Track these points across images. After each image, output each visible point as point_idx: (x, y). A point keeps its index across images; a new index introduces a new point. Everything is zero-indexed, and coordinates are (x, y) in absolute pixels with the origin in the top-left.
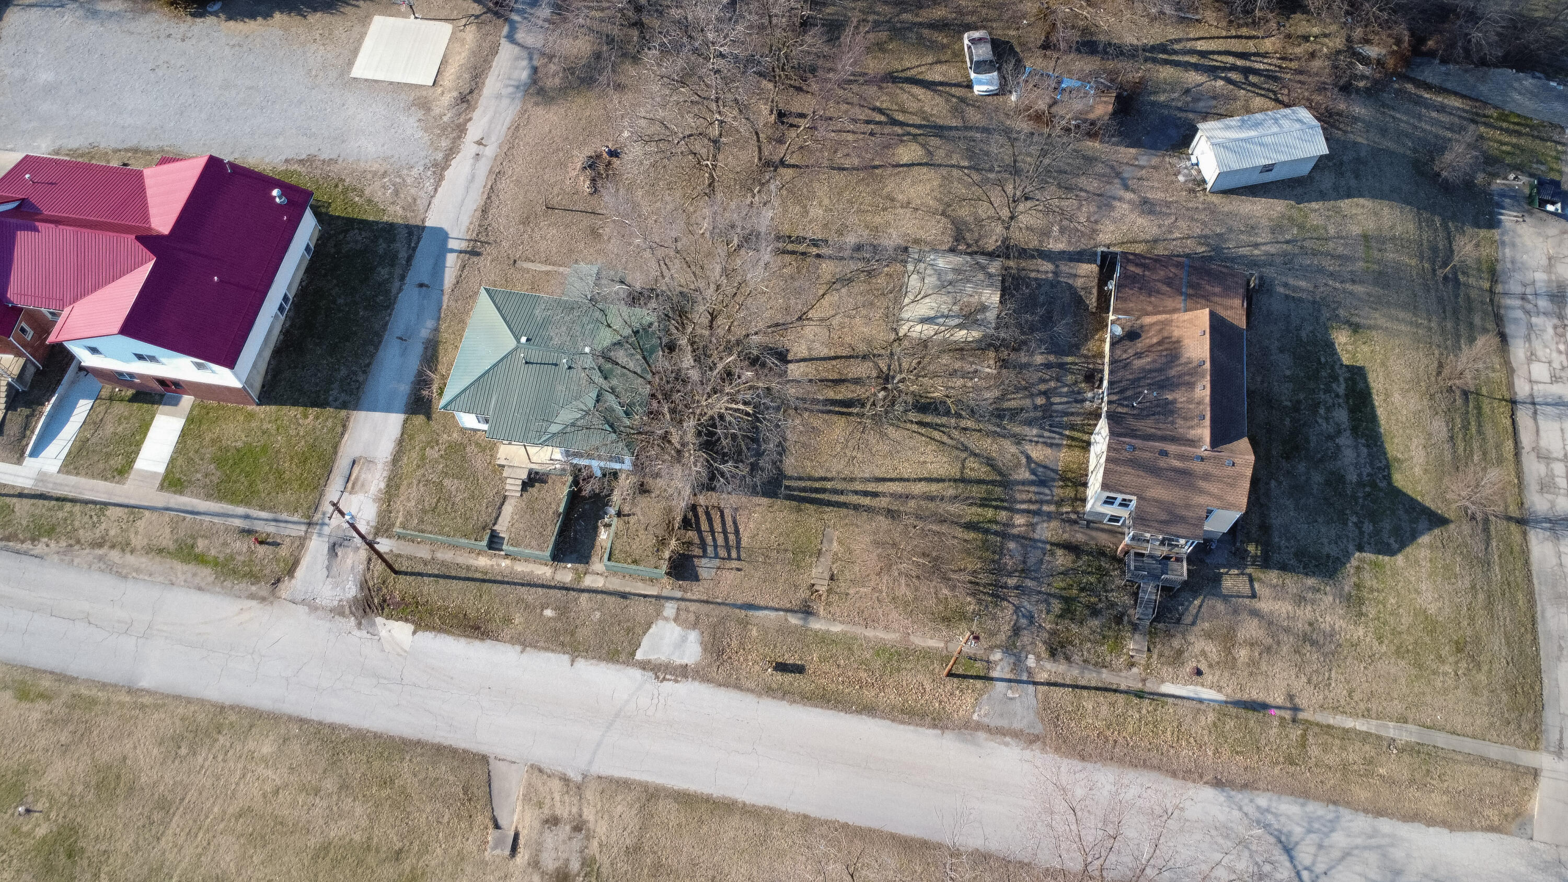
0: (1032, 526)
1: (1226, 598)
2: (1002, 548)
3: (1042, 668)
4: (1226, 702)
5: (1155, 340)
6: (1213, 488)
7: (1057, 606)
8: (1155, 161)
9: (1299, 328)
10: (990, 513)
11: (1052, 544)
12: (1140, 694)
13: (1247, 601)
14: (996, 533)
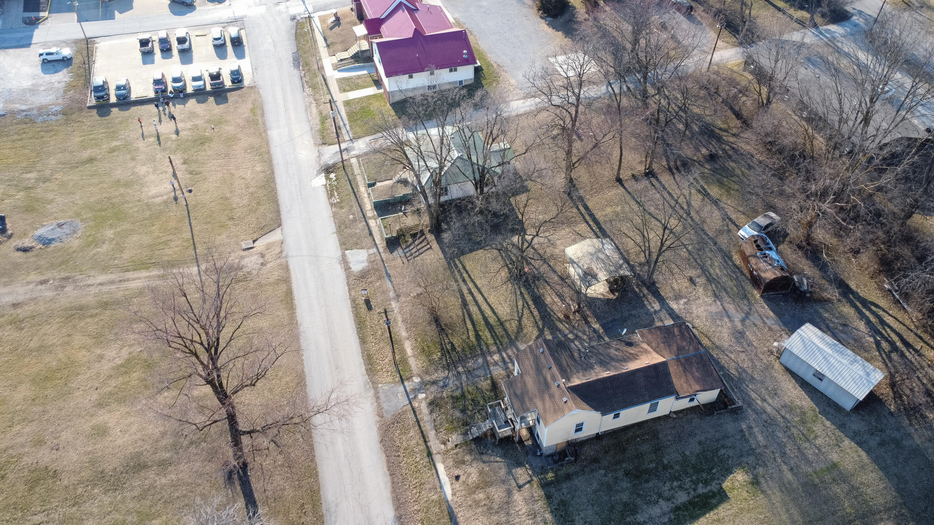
0: (496, 363)
1: (510, 472)
2: (476, 356)
3: (420, 402)
4: (447, 501)
5: (632, 352)
6: (548, 403)
7: (458, 393)
10: (490, 341)
11: (492, 377)
12: (430, 454)
13: (514, 484)
14: (481, 350)
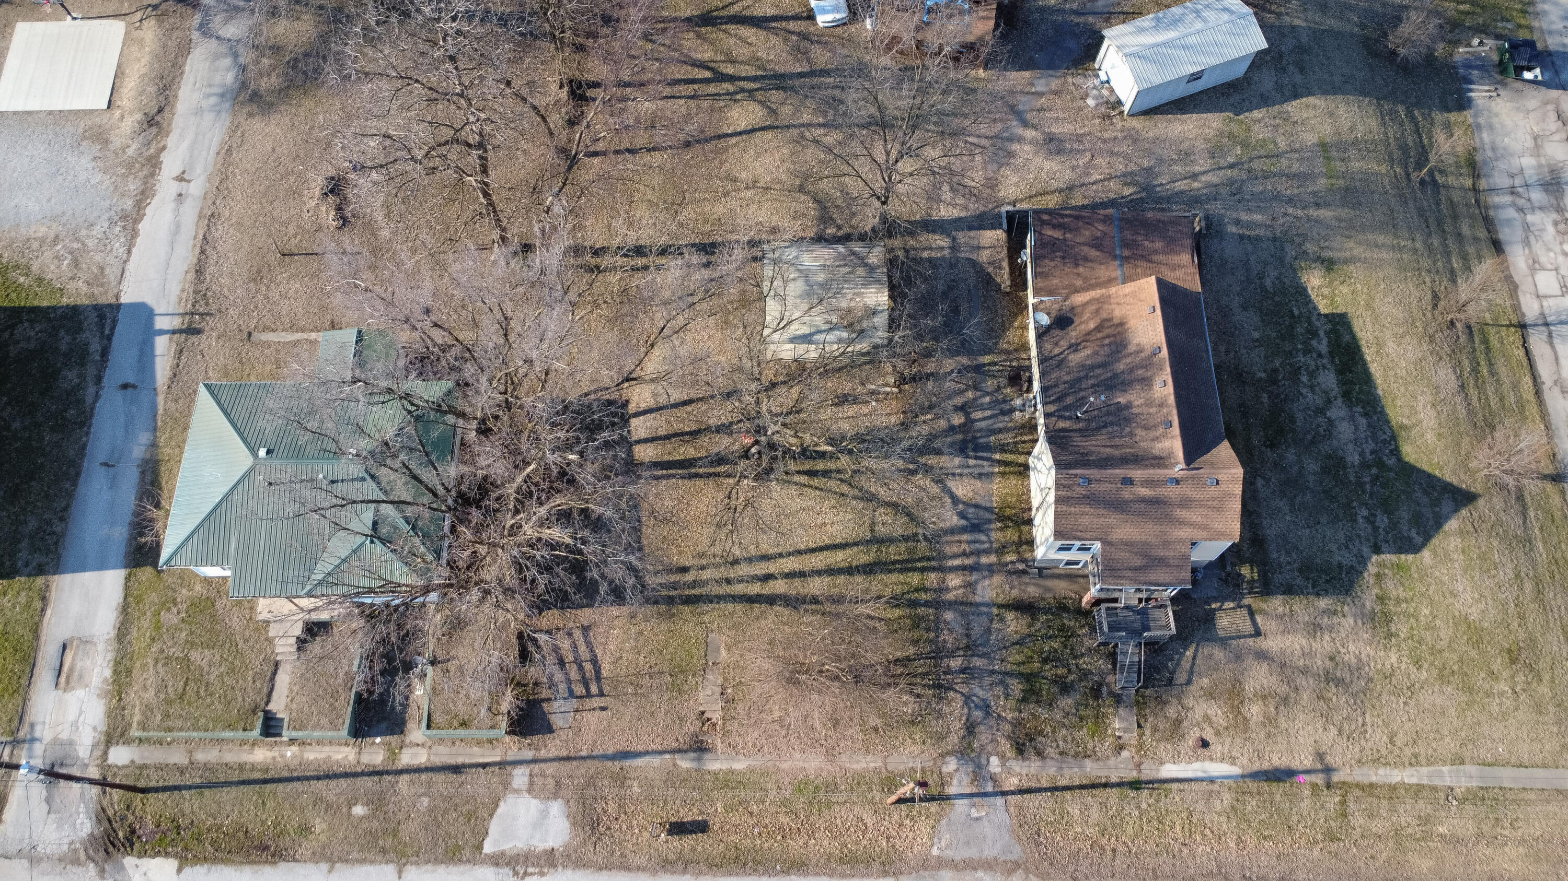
0: (970, 586)
1: (1224, 642)
2: (937, 621)
3: (1010, 772)
4: (1243, 776)
5: (1092, 325)
6: (1193, 515)
7: (1017, 687)
8: (1055, 84)
9: (1261, 277)
10: (915, 579)
11: (1000, 606)
12: (1136, 785)
13: (1250, 642)
14: (927, 604)
